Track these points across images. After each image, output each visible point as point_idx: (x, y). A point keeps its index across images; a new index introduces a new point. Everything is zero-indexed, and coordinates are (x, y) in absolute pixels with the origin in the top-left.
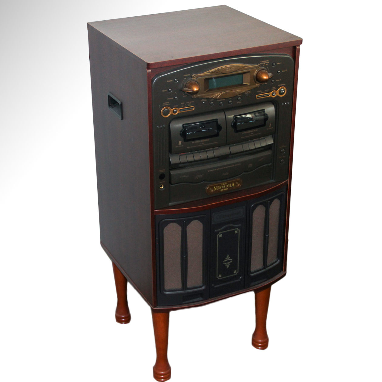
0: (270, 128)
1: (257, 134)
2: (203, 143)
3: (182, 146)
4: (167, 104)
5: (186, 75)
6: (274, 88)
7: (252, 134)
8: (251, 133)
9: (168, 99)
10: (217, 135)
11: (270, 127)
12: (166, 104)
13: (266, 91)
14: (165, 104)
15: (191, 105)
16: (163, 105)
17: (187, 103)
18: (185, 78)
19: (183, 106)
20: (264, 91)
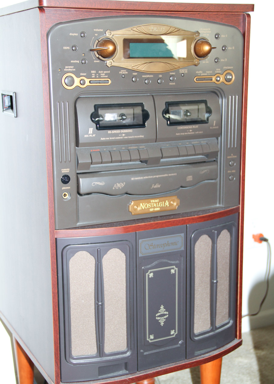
0: (215, 127)
1: (198, 132)
2: (123, 135)
3: (94, 135)
4: (71, 68)
5: (97, 30)
6: (218, 71)
7: (191, 131)
8: (189, 129)
9: (72, 61)
10: (143, 126)
11: (214, 125)
12: (69, 68)
13: (208, 74)
14: (67, 69)
15: (105, 77)
16: (65, 70)
17: (100, 72)
18: (96, 35)
19: (94, 77)
20: (206, 73)
